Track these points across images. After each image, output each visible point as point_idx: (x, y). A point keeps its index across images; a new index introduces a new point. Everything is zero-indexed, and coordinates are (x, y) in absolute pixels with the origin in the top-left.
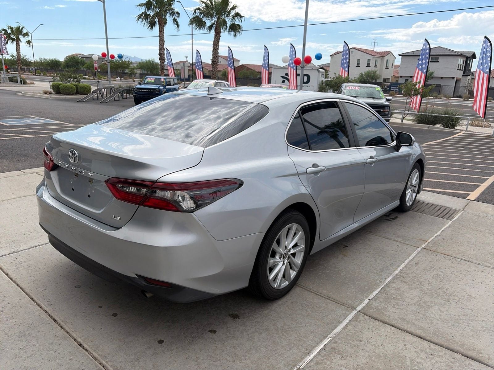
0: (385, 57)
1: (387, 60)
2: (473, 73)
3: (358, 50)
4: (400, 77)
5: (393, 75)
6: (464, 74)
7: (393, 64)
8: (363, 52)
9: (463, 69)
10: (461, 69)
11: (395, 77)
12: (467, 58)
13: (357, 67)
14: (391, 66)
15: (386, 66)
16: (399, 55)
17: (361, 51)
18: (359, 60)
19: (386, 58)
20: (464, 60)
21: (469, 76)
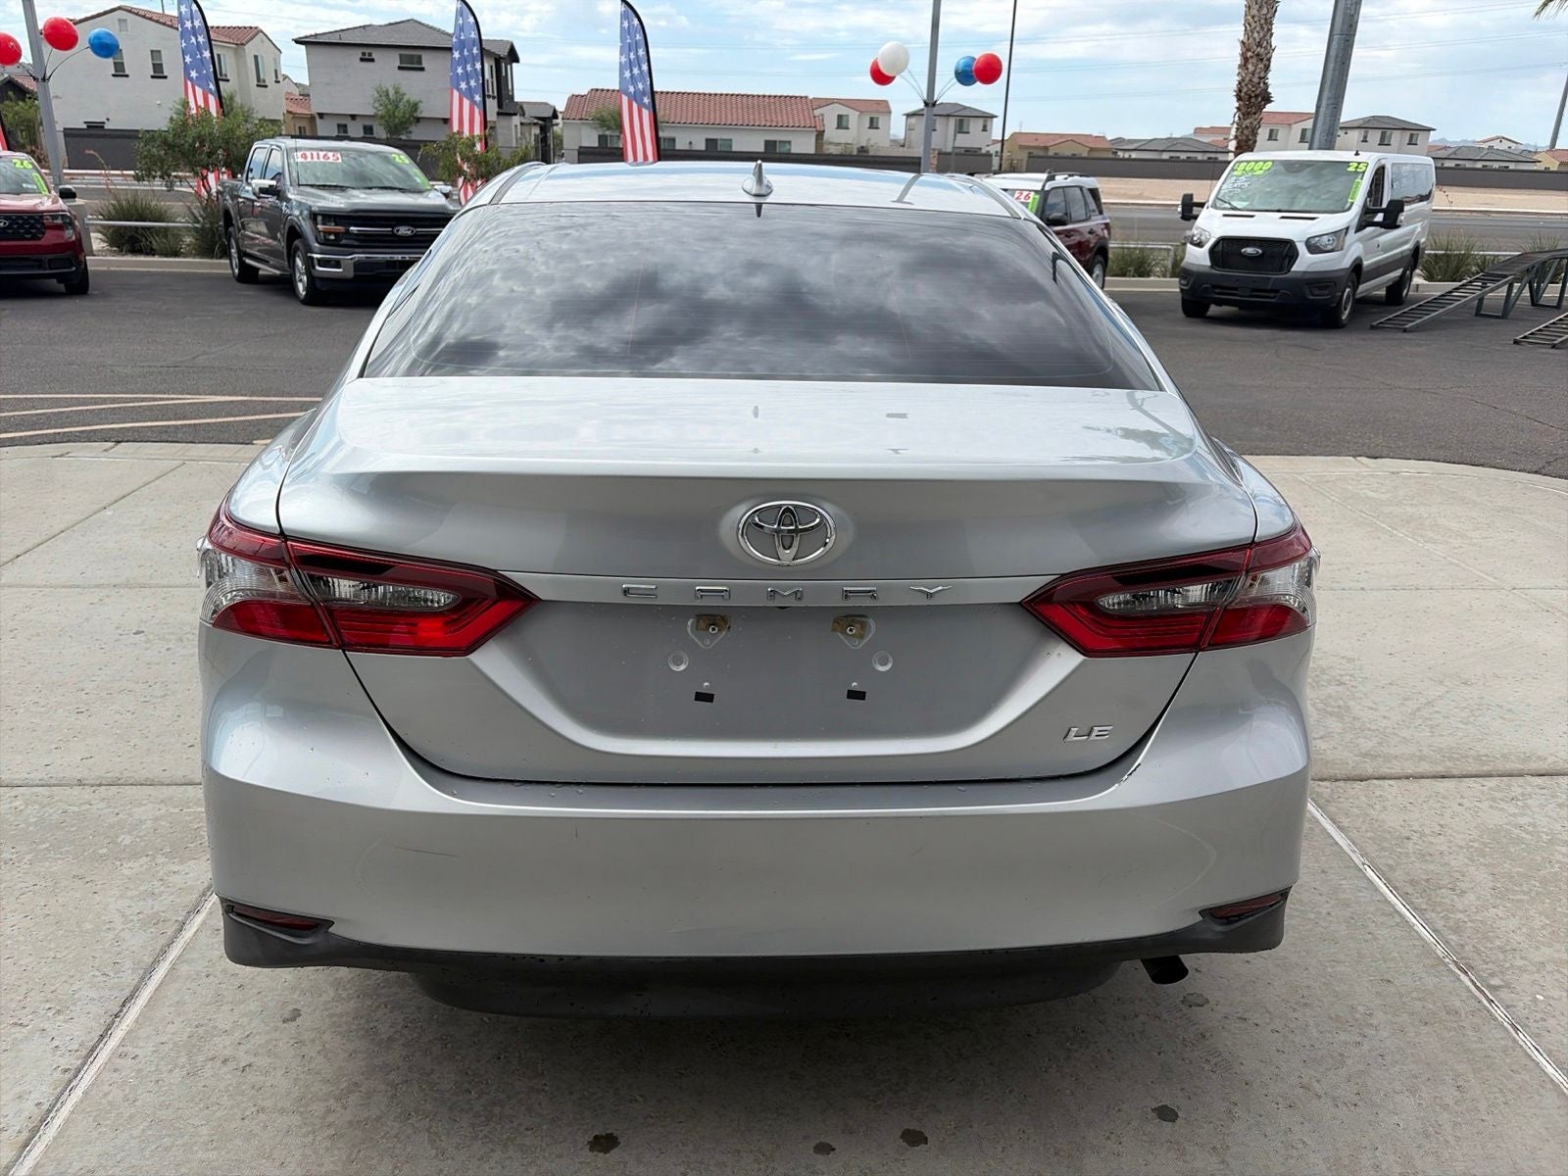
0: (246, 47)
1: (256, 57)
2: (522, 108)
3: (144, 17)
4: (317, 117)
5: (288, 112)
6: (501, 111)
7: (276, 71)
8: (164, 24)
9: (496, 94)
10: (491, 93)
11: (293, 118)
12: (498, 60)
13: (155, 80)
14: (274, 79)
15: (258, 80)
16: (298, 41)
17: (157, 22)
18: (155, 54)
19: (250, 49)
20: (491, 67)
21: (515, 114)
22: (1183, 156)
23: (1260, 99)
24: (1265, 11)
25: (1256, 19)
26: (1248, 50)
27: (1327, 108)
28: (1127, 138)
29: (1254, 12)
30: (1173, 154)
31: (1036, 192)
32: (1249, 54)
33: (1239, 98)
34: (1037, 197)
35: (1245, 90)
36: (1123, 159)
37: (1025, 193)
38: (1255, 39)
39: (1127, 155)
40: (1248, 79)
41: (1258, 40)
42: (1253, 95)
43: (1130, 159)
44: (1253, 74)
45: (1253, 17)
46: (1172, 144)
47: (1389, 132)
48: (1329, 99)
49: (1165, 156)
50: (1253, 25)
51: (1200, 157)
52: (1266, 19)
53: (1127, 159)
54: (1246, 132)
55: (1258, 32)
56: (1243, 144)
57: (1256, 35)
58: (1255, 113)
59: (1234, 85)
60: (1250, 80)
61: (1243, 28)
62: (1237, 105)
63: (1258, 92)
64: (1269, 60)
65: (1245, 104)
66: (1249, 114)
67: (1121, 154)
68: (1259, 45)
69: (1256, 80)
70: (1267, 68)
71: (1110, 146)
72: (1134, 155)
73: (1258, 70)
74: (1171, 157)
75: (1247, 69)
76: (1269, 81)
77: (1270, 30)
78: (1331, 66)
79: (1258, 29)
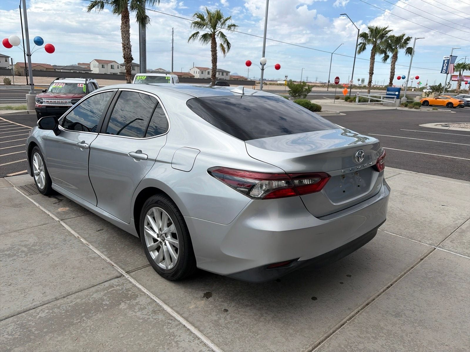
22: (78, 71)
23: (130, 59)
24: (127, 35)
25: (125, 37)
26: (125, 45)
27: (143, 62)
28: (57, 65)
29: (124, 35)
30: (74, 71)
31: (84, 84)
32: (125, 47)
33: (125, 59)
34: (85, 85)
35: (126, 56)
36: (58, 72)
37: (81, 84)
38: (126, 43)
39: (59, 71)
40: (126, 53)
41: (127, 43)
42: (128, 58)
43: (60, 72)
44: (127, 52)
45: (124, 37)
46: (73, 67)
47: (134, 67)
48: (143, 59)
49: (72, 71)
50: (125, 39)
51: (83, 72)
52: (128, 38)
53: (59, 72)
54: (128, 67)
55: (127, 41)
56: (128, 71)
57: (126, 42)
58: (130, 63)
59: (123, 55)
60: (127, 54)
61: (122, 40)
62: (124, 60)
63: (130, 57)
64: (131, 49)
65: (127, 60)
66: (128, 63)
67: (57, 70)
68: (127, 44)
69: (128, 54)
70: (131, 51)
71: (52, 68)
72: (61, 71)
73: (129, 51)
74: (74, 72)
75: (126, 51)
76: (132, 54)
77: (129, 40)
78: (141, 51)
79: (126, 40)
